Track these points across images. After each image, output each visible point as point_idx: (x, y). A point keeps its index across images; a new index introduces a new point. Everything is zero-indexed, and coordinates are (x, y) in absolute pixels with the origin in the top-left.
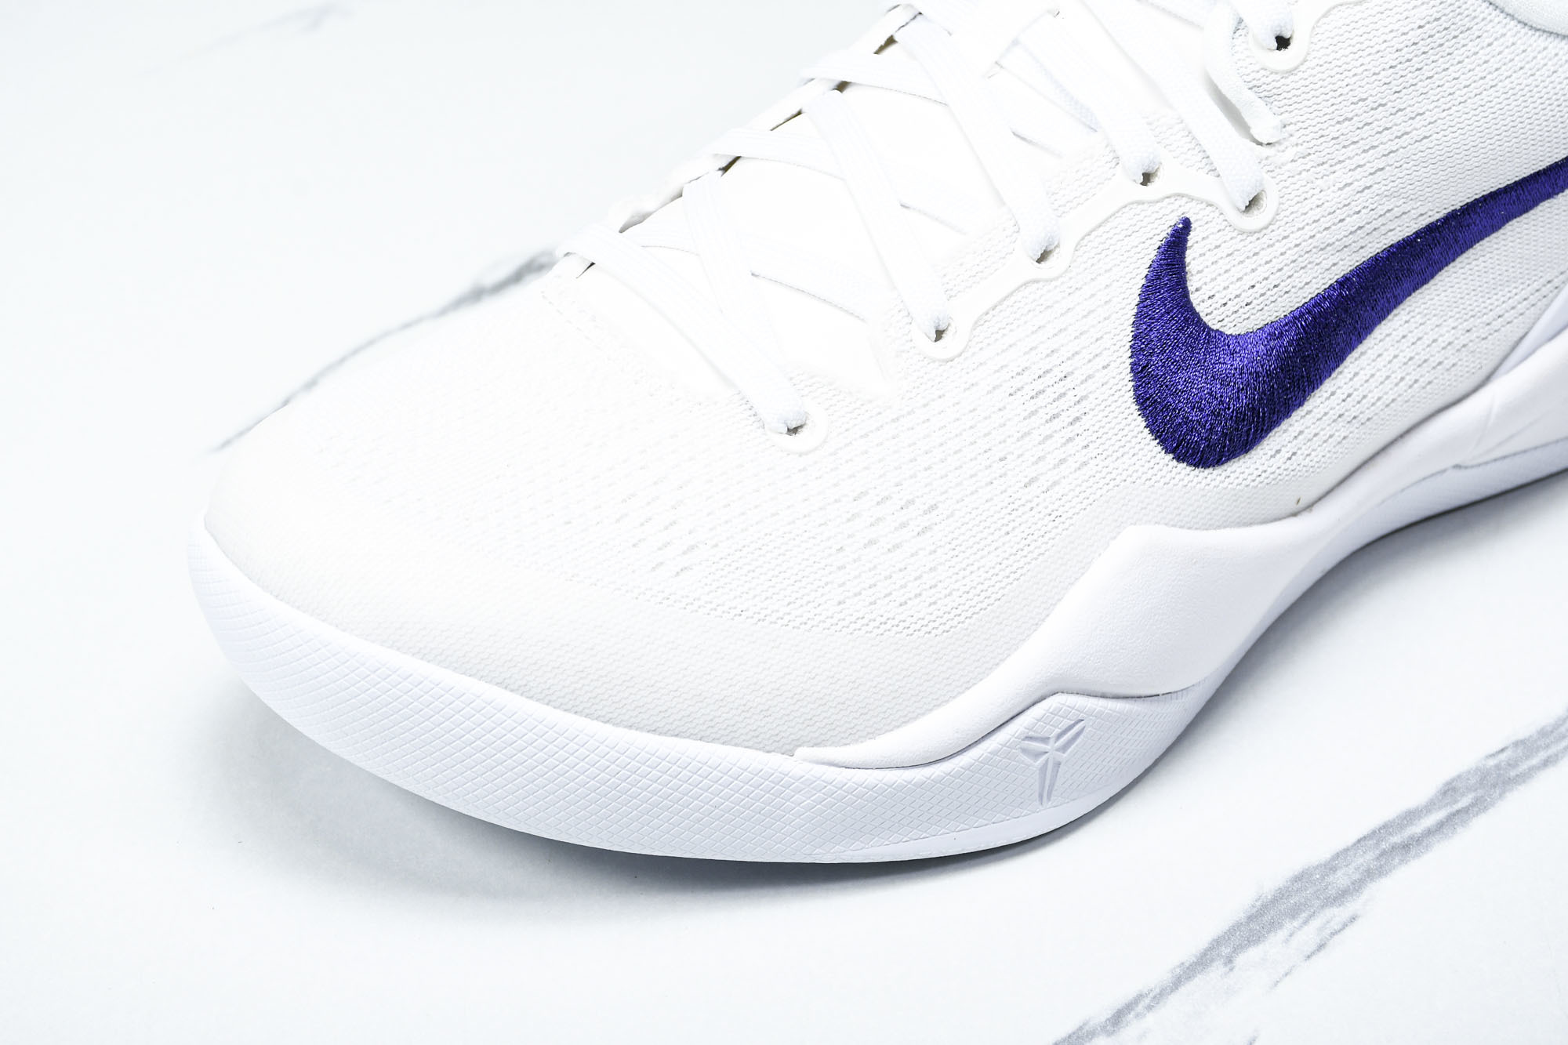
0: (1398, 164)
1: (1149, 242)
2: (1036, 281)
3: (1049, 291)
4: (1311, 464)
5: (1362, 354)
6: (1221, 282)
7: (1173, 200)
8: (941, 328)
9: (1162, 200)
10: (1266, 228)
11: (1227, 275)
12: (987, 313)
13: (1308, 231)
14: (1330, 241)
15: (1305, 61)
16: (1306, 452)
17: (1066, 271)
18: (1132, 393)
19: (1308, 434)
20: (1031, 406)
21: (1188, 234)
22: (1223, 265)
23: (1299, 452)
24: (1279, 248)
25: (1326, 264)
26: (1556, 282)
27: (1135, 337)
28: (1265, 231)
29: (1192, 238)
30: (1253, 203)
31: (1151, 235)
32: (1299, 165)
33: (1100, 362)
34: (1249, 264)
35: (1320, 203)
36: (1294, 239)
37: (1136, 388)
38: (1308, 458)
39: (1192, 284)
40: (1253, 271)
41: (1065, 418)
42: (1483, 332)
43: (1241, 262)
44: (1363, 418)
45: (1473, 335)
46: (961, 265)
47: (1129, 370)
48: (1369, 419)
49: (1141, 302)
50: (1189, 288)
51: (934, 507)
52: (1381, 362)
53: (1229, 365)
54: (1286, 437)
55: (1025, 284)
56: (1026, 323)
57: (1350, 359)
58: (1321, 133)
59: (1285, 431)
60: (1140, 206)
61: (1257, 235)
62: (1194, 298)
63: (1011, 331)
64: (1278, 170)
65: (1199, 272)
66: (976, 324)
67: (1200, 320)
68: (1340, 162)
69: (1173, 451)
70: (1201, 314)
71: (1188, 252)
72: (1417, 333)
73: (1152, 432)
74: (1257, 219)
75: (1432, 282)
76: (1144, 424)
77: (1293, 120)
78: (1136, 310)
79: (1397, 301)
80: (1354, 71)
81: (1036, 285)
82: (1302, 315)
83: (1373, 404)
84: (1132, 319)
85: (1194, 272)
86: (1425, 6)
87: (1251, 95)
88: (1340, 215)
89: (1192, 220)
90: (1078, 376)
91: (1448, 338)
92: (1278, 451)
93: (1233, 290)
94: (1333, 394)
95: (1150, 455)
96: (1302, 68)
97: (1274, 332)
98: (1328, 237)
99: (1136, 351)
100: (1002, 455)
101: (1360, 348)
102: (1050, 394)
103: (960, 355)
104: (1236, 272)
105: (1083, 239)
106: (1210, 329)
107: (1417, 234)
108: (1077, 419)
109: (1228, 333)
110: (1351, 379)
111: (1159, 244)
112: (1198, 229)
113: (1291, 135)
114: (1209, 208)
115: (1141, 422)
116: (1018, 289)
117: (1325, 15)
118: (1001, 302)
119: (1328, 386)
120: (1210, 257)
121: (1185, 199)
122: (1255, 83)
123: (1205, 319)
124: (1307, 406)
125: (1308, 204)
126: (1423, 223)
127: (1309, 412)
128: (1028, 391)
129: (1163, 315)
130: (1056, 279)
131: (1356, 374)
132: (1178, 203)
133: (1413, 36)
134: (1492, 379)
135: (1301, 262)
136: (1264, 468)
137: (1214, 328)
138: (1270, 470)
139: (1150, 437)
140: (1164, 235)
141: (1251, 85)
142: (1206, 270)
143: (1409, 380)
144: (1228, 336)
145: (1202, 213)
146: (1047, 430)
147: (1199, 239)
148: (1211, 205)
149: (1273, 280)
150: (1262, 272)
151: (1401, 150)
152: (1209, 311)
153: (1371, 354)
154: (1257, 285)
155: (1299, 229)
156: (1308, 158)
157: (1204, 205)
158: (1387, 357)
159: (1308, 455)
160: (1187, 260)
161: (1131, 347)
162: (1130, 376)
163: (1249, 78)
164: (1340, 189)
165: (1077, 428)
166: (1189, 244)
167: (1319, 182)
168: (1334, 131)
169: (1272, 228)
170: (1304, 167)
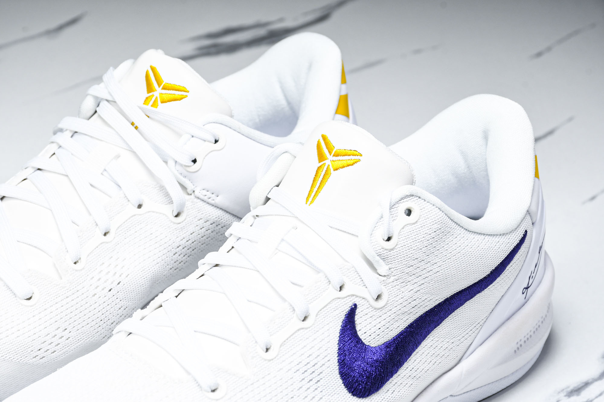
0: (428, 282)
1: (342, 313)
2: (303, 329)
3: (307, 332)
4: (400, 395)
5: (417, 353)
6: (368, 327)
7: (350, 297)
8: (268, 347)
9: (346, 297)
10: (384, 307)
11: (370, 324)
12: (285, 341)
13: (398, 307)
14: (406, 311)
15: (397, 245)
16: (398, 390)
17: (313, 325)
18: (338, 370)
19: (399, 383)
20: (302, 377)
21: (356, 310)
22: (369, 321)
23: (396, 390)
24: (389, 314)
25: (405, 319)
26: (481, 323)
27: (339, 349)
28: (384, 308)
29: (357, 311)
30: (379, 297)
31: (342, 310)
32: (395, 283)
33: (327, 359)
34: (378, 320)
35: (402, 297)
36: (394, 310)
37: (340, 369)
38: (399, 393)
39: (358, 328)
40: (380, 323)
41: (315, 381)
42: (458, 343)
43: (375, 320)
44: (417, 377)
45: (454, 344)
46: (274, 323)
47: (337, 362)
48: (419, 377)
49: (340, 335)
50: (357, 330)
52: (424, 355)
53: (371, 357)
54: (391, 385)
55: (299, 330)
56: (299, 344)
57: (413, 355)
58: (403, 271)
59: (390, 383)
60: (339, 300)
61: (380, 310)
62: (359, 333)
63: (294, 348)
64: (387, 285)
65: (360, 324)
66: (281, 346)
67: (362, 342)
68: (409, 281)
69: (352, 393)
70: (362, 340)
71: (356, 316)
72: (436, 344)
73: (344, 385)
74: (381, 303)
75: (440, 325)
76: (342, 382)
77: (393, 267)
78: (338, 339)
79: (428, 332)
80: (414, 248)
81: (302, 330)
82: (397, 338)
83: (421, 371)
84: (338, 342)
85: (358, 324)
86: (436, 224)
87: (378, 258)
88: (409, 301)
89: (357, 304)
90: (319, 364)
91: (446, 346)
92: (388, 390)
93: (373, 330)
94: (407, 368)
95: (344, 394)
96: (396, 248)
97: (387, 345)
98: (405, 309)
99: (339, 355)
100: (292, 396)
101: (417, 351)
102: (310, 371)
103: (275, 358)
104: (374, 323)
105: (319, 312)
106: (366, 345)
107: (435, 307)
108: (318, 381)
109: (372, 346)
110: (413, 362)
111: (346, 313)
112: (360, 307)
113: (392, 272)
114: (363, 300)
115: (341, 381)
116: (296, 332)
117: (403, 228)
118: (290, 337)
119: (406, 365)
120: (364, 318)
121: (355, 297)
122: (379, 253)
123: (364, 341)
124: (398, 373)
125: (398, 298)
126: (437, 303)
127: (399, 375)
128: (302, 371)
129: (349, 340)
130: (309, 328)
131: (415, 360)
132: (352, 298)
133: (433, 235)
134: (461, 361)
135: (396, 319)
136: (384, 397)
137: (367, 344)
138: (386, 398)
139: (344, 387)
140: (347, 310)
141: (378, 254)
142: (362, 323)
143: (433, 362)
144: (372, 347)
145: (361, 301)
146: (308, 385)
147: (360, 311)
148: (364, 299)
149: (387, 326)
150: (383, 323)
151: (430, 277)
152: (365, 338)
153: (420, 353)
154: (381, 328)
155: (395, 307)
156: (398, 280)
157: (361, 299)
158: (426, 353)
159: (399, 391)
160: (356, 319)
161: (338, 353)
162: (337, 364)
163: (377, 252)
164: (409, 291)
165: (318, 384)
166: (356, 313)
167: (402, 289)
168: (407, 270)
169: (386, 306)
170: (397, 284)
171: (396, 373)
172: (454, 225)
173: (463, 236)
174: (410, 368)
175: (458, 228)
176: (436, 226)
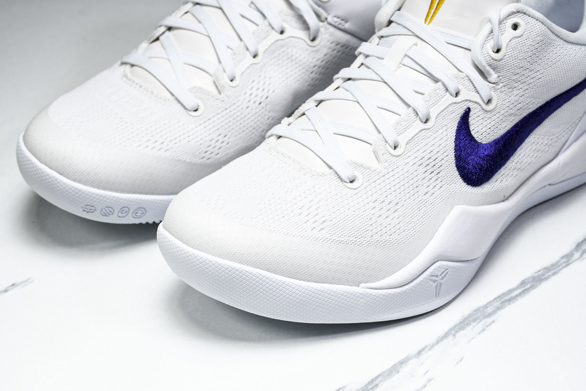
0: (532, 87)
1: (458, 115)
2: (425, 129)
3: (429, 132)
4: (507, 184)
5: (522, 148)
6: (480, 127)
7: (465, 102)
8: (396, 146)
9: (461, 102)
10: (493, 109)
11: (482, 125)
12: (410, 140)
13: (506, 110)
14: (512, 113)
15: (505, 56)
16: (505, 180)
17: (433, 126)
18: (455, 164)
19: (506, 174)
20: (425, 169)
21: (470, 113)
22: (480, 122)
23: (503, 180)
24: (498, 115)
25: (511, 120)
26: (576, 122)
27: (455, 146)
28: (493, 111)
29: (471, 113)
30: (489, 101)
31: (458, 113)
32: (503, 89)
33: (446, 154)
34: (489, 121)
35: (509, 101)
36: (502, 112)
37: (456, 162)
38: (506, 182)
39: (471, 128)
40: (490, 123)
41: (435, 173)
42: (556, 140)
43: (486, 121)
44: (522, 168)
45: (553, 141)
46: (401, 125)
47: (454, 157)
48: (523, 169)
49: (456, 134)
50: (471, 130)
51: (397, 203)
52: (527, 151)
53: (483, 153)
54: (499, 176)
55: (421, 131)
56: (422, 143)
57: (518, 150)
58: (510, 78)
59: (499, 174)
60: (455, 104)
61: (491, 112)
62: (473, 133)
63: (418, 145)
64: (496, 91)
65: (473, 124)
66: (407, 144)
67: (475, 140)
68: (515, 87)
69: (467, 182)
70: (475, 138)
71: (470, 118)
72: (537, 141)
73: (460, 176)
74: (490, 107)
75: (542, 124)
76: (458, 174)
77: (501, 75)
78: (455, 137)
79: (531, 131)
80: (519, 58)
81: (424, 131)
82: (504, 136)
83: (525, 164)
84: (454, 140)
85: (471, 125)
86: (539, 37)
87: (489, 68)
88: (515, 104)
89: (471, 108)
90: (439, 159)
91: (546, 142)
92: (497, 180)
93: (484, 129)
94: (513, 161)
95: (460, 183)
96: (504, 58)
97: (496, 142)
98: (512, 111)
99: (456, 150)
100: (417, 185)
101: (521, 147)
102: (431, 165)
103: (402, 154)
104: (485, 124)
105: (438, 115)
106: (478, 142)
107: (538, 109)
108: (439, 173)
109: (483, 143)
110: (518, 156)
111: (461, 116)
112: (473, 111)
113: (501, 80)
114: (476, 104)
115: (457, 173)
116: (419, 132)
117: (510, 41)
118: (414, 136)
119: (512, 159)
120: (477, 120)
121: (468, 101)
122: (490, 64)
123: (477, 139)
124: (505, 166)
125: (506, 101)
126: (539, 105)
127: (506, 167)
128: (424, 165)
129: (464, 138)
130: (430, 128)
131: (520, 155)
132: (466, 103)
133: (537, 46)
134: (559, 155)
135: (504, 120)
136: (494, 185)
137: (479, 142)
138: (495, 186)
139: (460, 177)
140: (462, 113)
141: (488, 65)
142: (475, 124)
143: (535, 156)
144: (484, 144)
145: (474, 105)
146: (430, 176)
147: (473, 114)
149: (496, 126)
150: (493, 123)
151: (533, 83)
152: (477, 136)
153: (524, 148)
154: (491, 128)
155: (503, 109)
156: (506, 87)
157: (474, 103)
158: (529, 149)
159: (506, 181)
160: (470, 120)
161: (455, 149)
162: (454, 159)
163: (488, 63)
164: (515, 96)
165: (439, 175)
166: (470, 116)
167: (509, 94)
168: (514, 77)
169: (495, 109)
170: (504, 89)
171: (504, 165)
172: (555, 37)
173: (562, 46)
174: (515, 161)
175: (558, 40)
176: (539, 38)
